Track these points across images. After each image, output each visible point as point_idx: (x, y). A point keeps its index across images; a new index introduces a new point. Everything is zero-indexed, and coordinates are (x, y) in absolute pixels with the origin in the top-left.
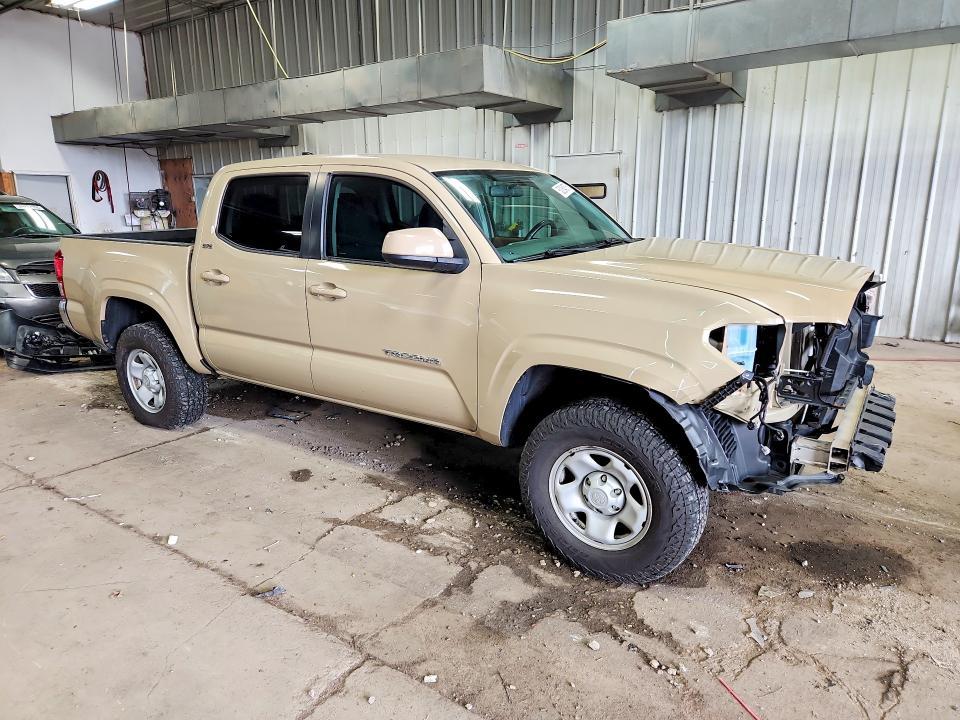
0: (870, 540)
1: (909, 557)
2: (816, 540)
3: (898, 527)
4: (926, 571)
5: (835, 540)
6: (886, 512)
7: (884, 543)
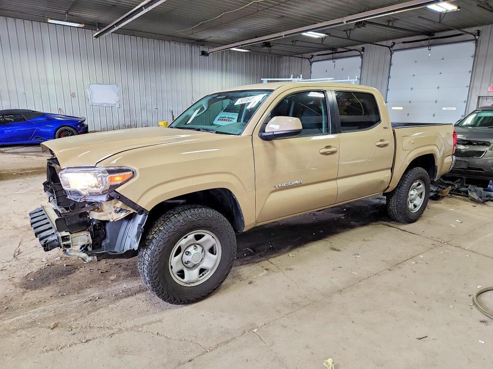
0: (45, 289)
1: (22, 290)
2: (70, 276)
3: (33, 305)
4: (13, 288)
5: (61, 281)
6: (44, 310)
7: (37, 291)
